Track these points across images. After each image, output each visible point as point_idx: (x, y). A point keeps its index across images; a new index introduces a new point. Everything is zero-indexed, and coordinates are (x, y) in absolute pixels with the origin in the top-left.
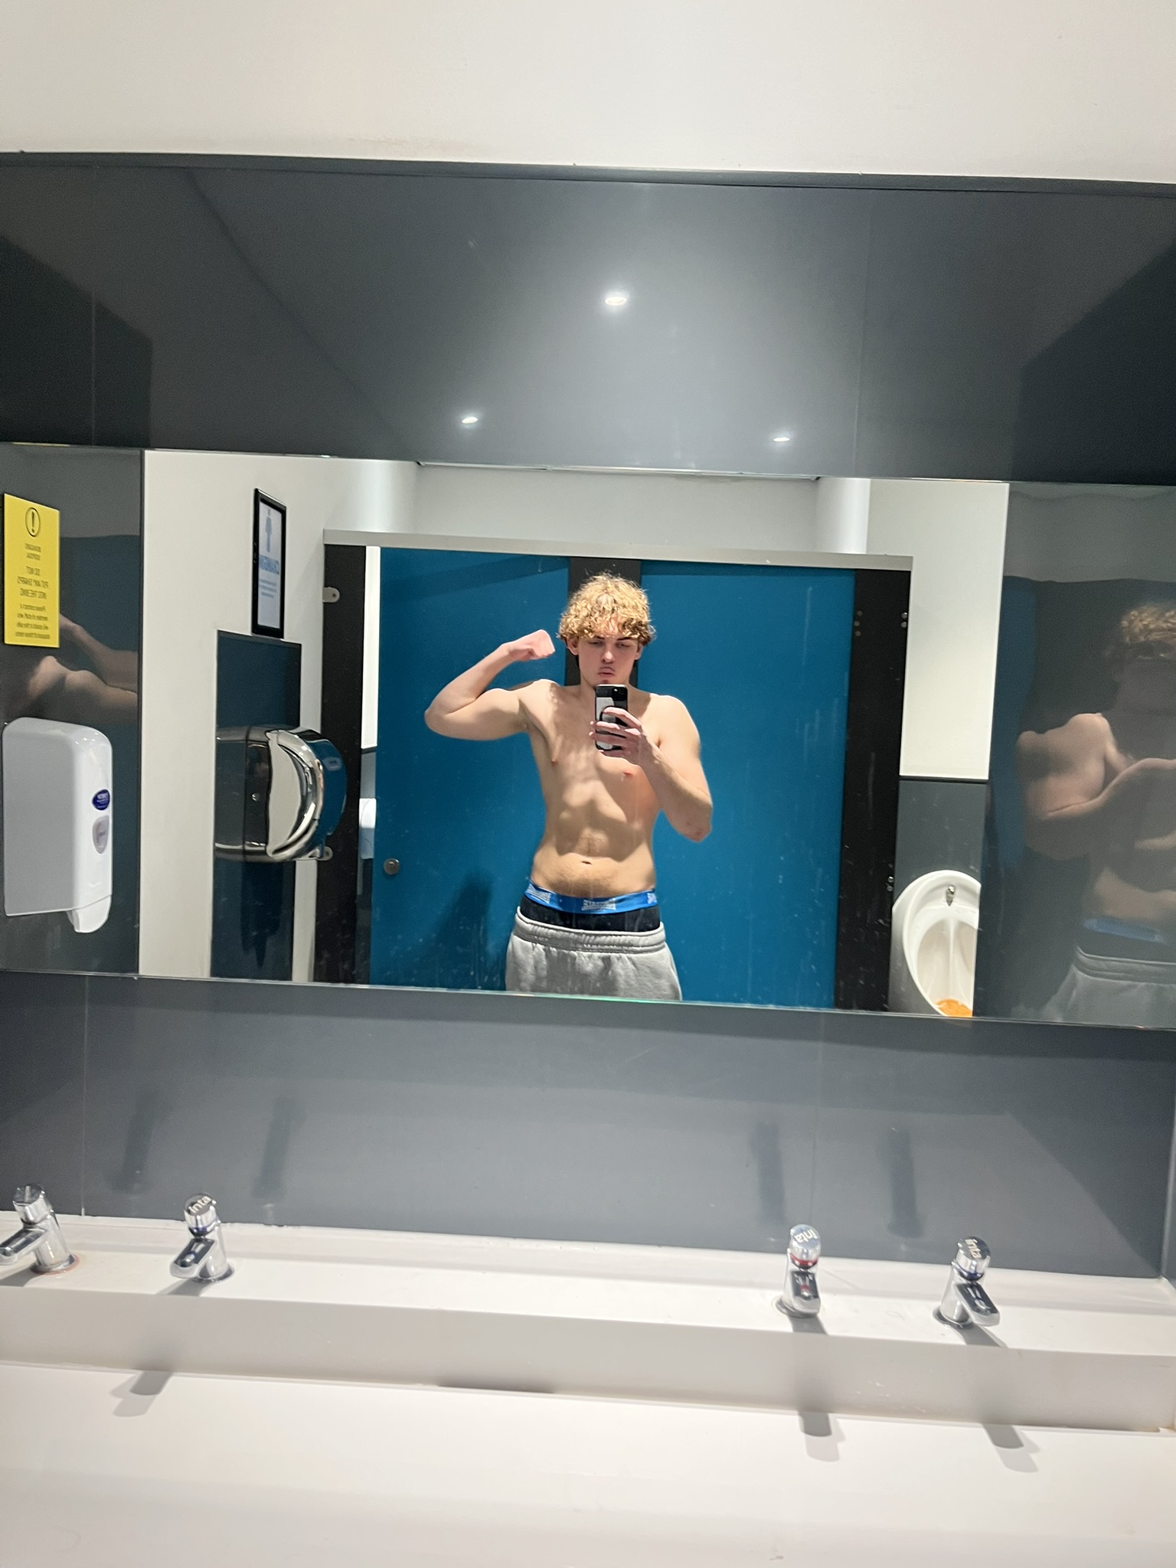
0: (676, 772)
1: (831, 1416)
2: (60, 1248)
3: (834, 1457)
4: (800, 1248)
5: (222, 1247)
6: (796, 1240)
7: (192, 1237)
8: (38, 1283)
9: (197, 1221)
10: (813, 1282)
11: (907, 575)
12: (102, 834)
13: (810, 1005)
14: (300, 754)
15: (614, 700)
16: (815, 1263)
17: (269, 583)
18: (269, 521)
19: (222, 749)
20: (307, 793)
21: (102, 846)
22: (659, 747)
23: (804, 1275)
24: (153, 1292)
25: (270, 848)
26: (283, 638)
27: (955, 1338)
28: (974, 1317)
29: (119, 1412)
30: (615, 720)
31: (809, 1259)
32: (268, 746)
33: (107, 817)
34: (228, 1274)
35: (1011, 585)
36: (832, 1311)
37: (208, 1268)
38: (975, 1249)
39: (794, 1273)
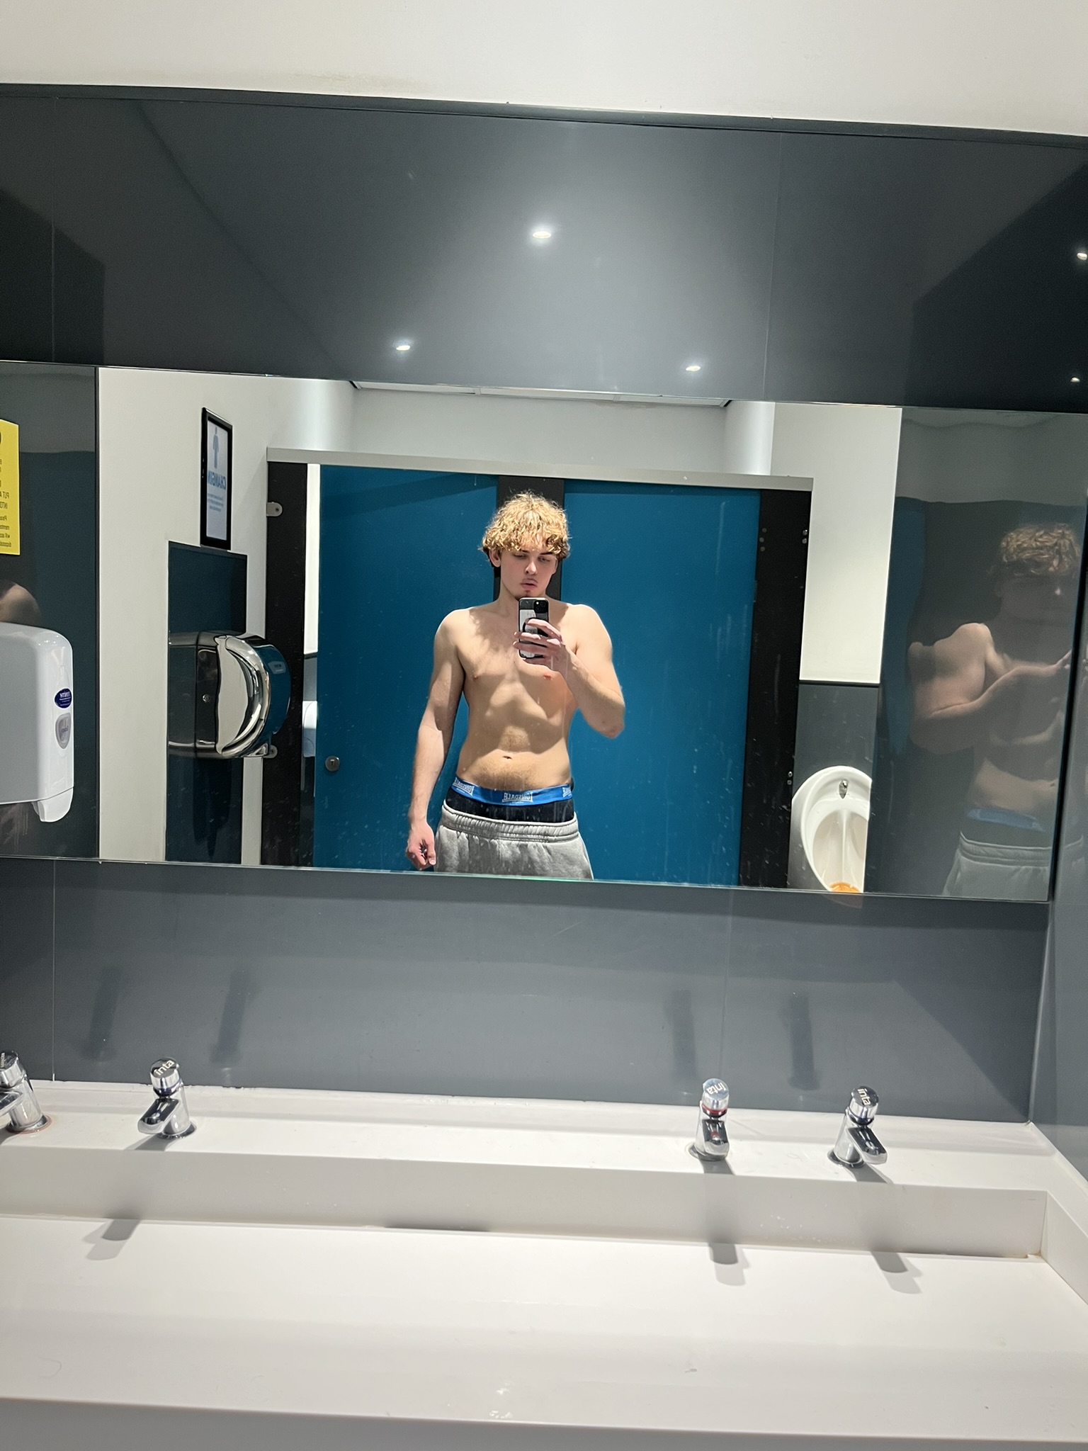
0: (592, 677)
1: (737, 1247)
2: (34, 1109)
3: (740, 1281)
4: (712, 1099)
5: (185, 1106)
6: (707, 1092)
7: (158, 1097)
8: (13, 1141)
9: (161, 1082)
10: (723, 1129)
11: (808, 495)
12: (65, 730)
13: (720, 882)
14: (247, 658)
15: (536, 612)
16: (724, 1112)
17: (216, 497)
18: (216, 439)
19: (174, 653)
20: (254, 695)
21: (65, 742)
22: (575, 653)
23: (715, 1123)
24: (122, 1148)
25: (220, 746)
26: (230, 549)
27: (847, 1176)
28: (864, 1156)
29: (92, 1256)
30: (537, 632)
31: (719, 1108)
32: (216, 650)
33: (69, 714)
34: (190, 1131)
35: (902, 504)
36: (739, 1155)
37: (172, 1126)
38: (866, 1097)
39: (705, 1121)
